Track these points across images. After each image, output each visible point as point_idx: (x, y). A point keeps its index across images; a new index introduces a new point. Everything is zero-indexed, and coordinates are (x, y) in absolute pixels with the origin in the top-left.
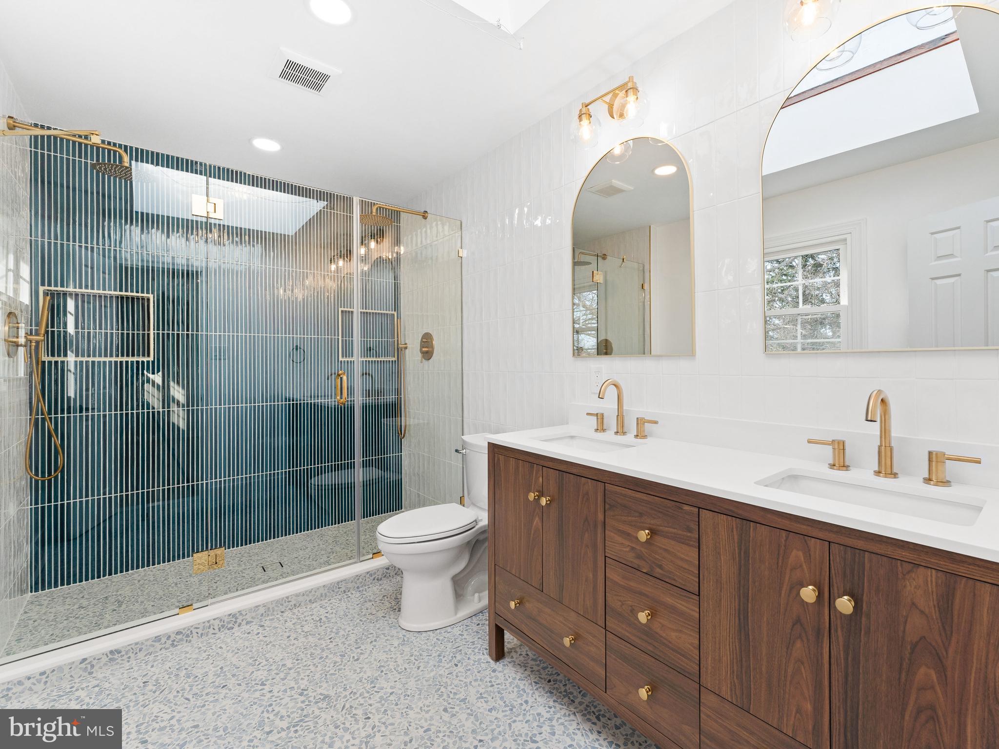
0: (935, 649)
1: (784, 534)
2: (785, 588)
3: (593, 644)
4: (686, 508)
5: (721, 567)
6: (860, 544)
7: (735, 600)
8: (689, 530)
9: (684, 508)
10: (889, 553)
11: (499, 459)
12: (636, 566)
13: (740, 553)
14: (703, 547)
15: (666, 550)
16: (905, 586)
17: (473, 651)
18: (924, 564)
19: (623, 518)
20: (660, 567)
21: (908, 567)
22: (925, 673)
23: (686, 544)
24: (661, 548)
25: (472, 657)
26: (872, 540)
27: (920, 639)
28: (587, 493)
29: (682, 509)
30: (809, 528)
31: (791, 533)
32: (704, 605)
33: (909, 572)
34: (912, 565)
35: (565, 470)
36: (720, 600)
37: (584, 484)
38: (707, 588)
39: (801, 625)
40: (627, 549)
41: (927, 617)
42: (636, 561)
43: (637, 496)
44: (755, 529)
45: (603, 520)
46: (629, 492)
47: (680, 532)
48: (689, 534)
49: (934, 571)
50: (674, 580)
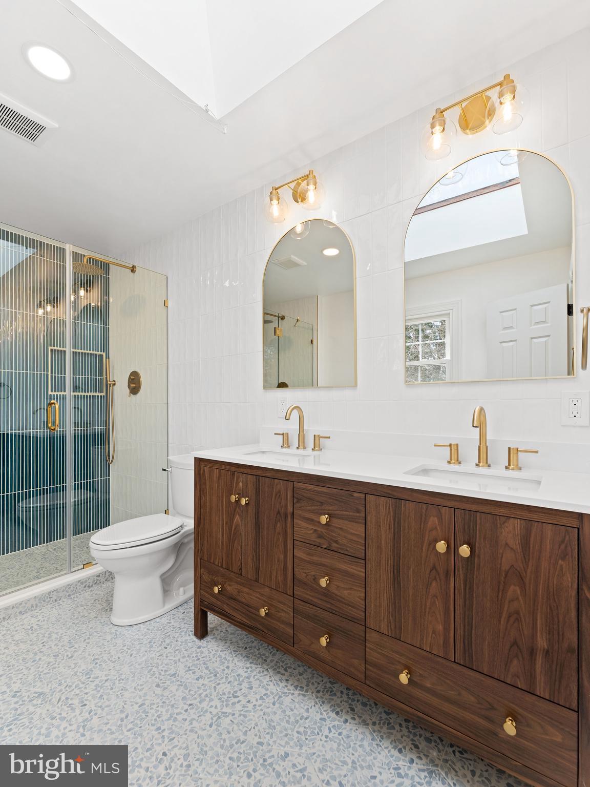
0: (519, 572)
1: (424, 506)
2: (425, 544)
3: (283, 610)
4: (356, 495)
5: (381, 536)
6: (474, 507)
7: (391, 559)
8: (358, 511)
9: (355, 495)
10: (492, 511)
11: (204, 471)
12: (317, 544)
13: (394, 524)
14: (368, 523)
15: (341, 529)
16: (501, 533)
17: (180, 634)
18: (512, 516)
19: (308, 508)
20: (336, 542)
21: (503, 519)
22: (514, 590)
23: (356, 522)
24: (337, 528)
25: (179, 639)
26: (482, 503)
27: (511, 567)
28: (280, 492)
29: (353, 496)
30: (442, 500)
31: (430, 505)
32: (369, 566)
33: (504, 523)
34: (506, 518)
35: (262, 475)
36: (381, 561)
37: (277, 484)
38: (371, 553)
39: (436, 570)
40: (311, 532)
41: (515, 551)
42: (318, 540)
43: (319, 489)
44: (405, 505)
45: (292, 511)
46: (313, 487)
47: (351, 514)
48: (358, 515)
49: (519, 520)
50: (347, 550)
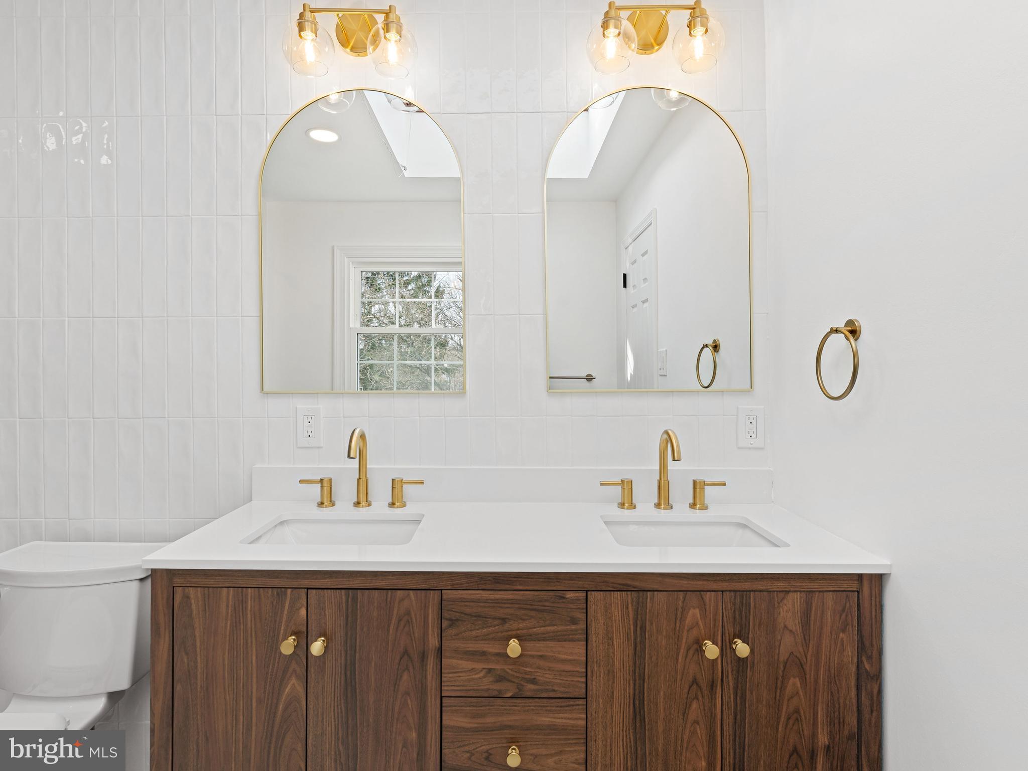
0: (799, 660)
1: (681, 595)
2: (682, 651)
4: (570, 595)
5: (613, 653)
6: (747, 586)
7: (629, 687)
8: (574, 621)
9: (568, 596)
10: (768, 587)
11: (187, 597)
12: (495, 693)
13: (635, 631)
14: (593, 638)
15: (541, 657)
16: (779, 614)
18: (792, 589)
19: (474, 633)
20: (533, 681)
21: (781, 595)
22: (794, 683)
23: (569, 641)
24: (533, 656)
26: (756, 579)
27: (790, 654)
28: (408, 613)
29: (564, 598)
30: (705, 582)
31: (688, 592)
32: (593, 706)
33: (783, 599)
34: (784, 593)
35: (362, 586)
36: (613, 693)
37: (402, 600)
38: (597, 685)
39: (697, 684)
40: (481, 674)
41: (794, 633)
42: (497, 687)
43: (497, 596)
44: (652, 599)
45: (437, 644)
46: (485, 595)
47: (561, 628)
48: (573, 627)
49: (799, 593)
50: (554, 691)
